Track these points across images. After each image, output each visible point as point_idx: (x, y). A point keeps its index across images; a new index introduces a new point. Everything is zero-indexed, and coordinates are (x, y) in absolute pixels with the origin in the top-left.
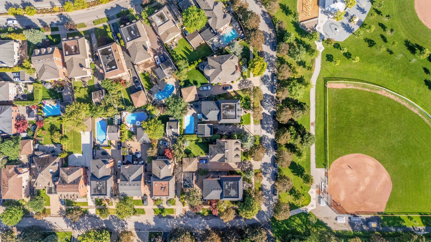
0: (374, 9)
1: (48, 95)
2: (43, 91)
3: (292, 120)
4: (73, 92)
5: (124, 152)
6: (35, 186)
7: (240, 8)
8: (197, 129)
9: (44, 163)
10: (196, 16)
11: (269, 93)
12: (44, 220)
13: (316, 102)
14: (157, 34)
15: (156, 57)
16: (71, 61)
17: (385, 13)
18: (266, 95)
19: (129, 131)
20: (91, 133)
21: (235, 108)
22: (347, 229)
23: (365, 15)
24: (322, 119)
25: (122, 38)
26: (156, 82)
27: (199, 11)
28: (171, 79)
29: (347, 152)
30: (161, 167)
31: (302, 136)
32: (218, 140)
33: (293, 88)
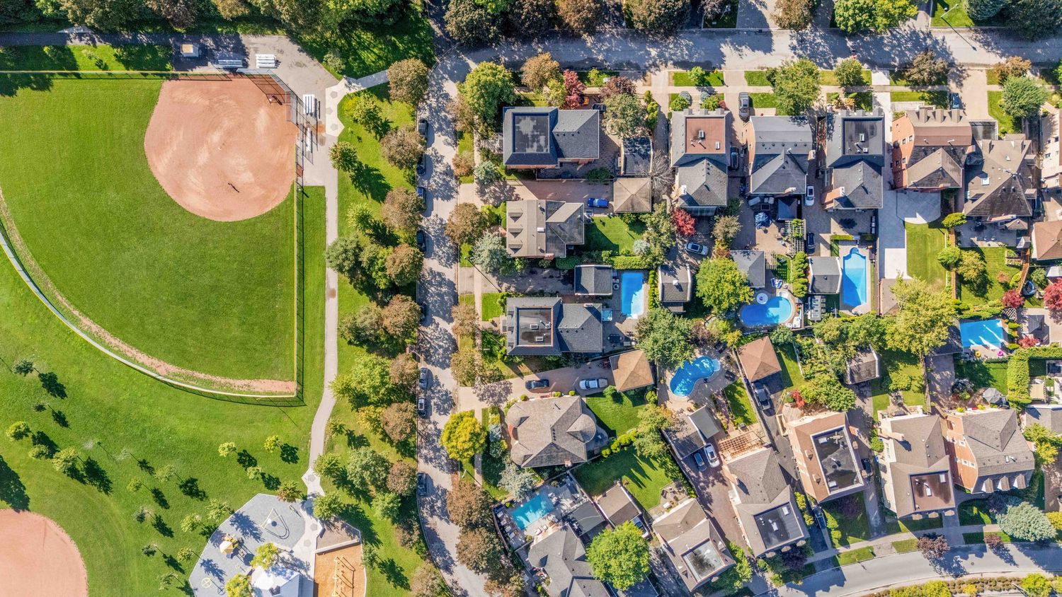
0: (182, 571)
1: (992, 372)
2: (1004, 381)
3: (383, 304)
4: (929, 379)
5: (798, 227)
6: (1028, 143)
7: (506, 580)
8: (614, 284)
9: (1004, 199)
10: (613, 562)
11: (436, 371)
12: (1002, 55)
13: (323, 346)
14: (714, 520)
15: (716, 464)
16: (932, 458)
17: (157, 562)
18: (444, 365)
19: (784, 278)
20: (882, 276)
21: (520, 334)
22: (252, 39)
23: (205, 556)
24: (309, 305)
25: (802, 512)
26: (715, 401)
27: (608, 575)
28: (678, 409)
29: (251, 223)
30: (705, 188)
31: (358, 263)
32: (563, 255)
33: (377, 382)
